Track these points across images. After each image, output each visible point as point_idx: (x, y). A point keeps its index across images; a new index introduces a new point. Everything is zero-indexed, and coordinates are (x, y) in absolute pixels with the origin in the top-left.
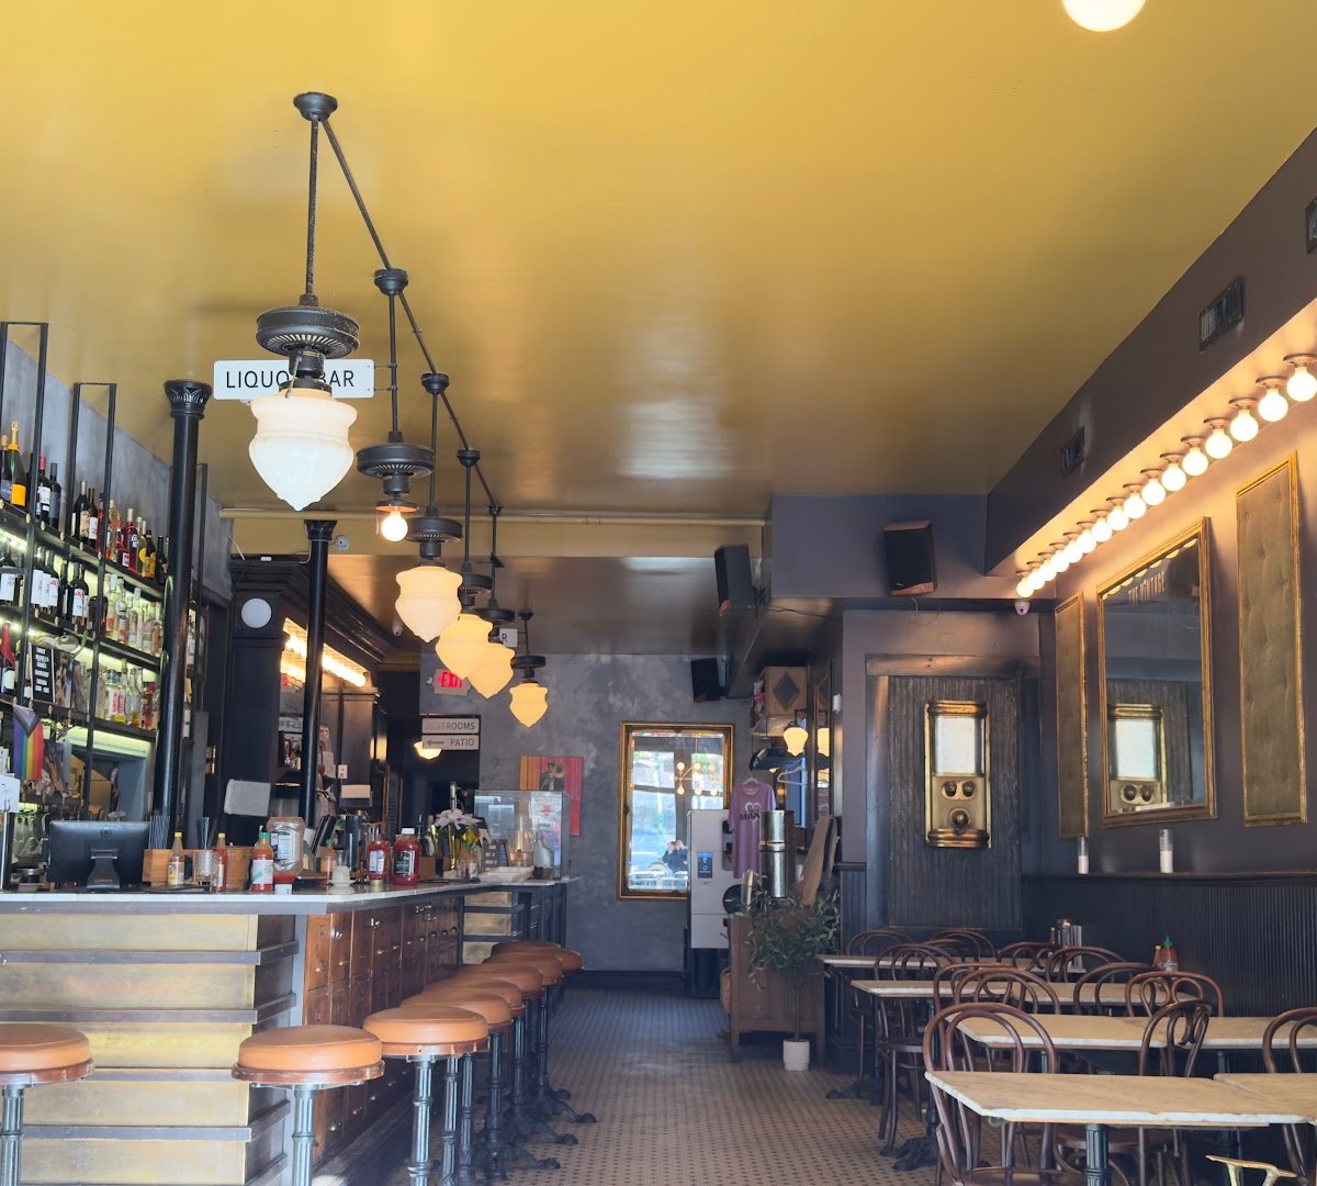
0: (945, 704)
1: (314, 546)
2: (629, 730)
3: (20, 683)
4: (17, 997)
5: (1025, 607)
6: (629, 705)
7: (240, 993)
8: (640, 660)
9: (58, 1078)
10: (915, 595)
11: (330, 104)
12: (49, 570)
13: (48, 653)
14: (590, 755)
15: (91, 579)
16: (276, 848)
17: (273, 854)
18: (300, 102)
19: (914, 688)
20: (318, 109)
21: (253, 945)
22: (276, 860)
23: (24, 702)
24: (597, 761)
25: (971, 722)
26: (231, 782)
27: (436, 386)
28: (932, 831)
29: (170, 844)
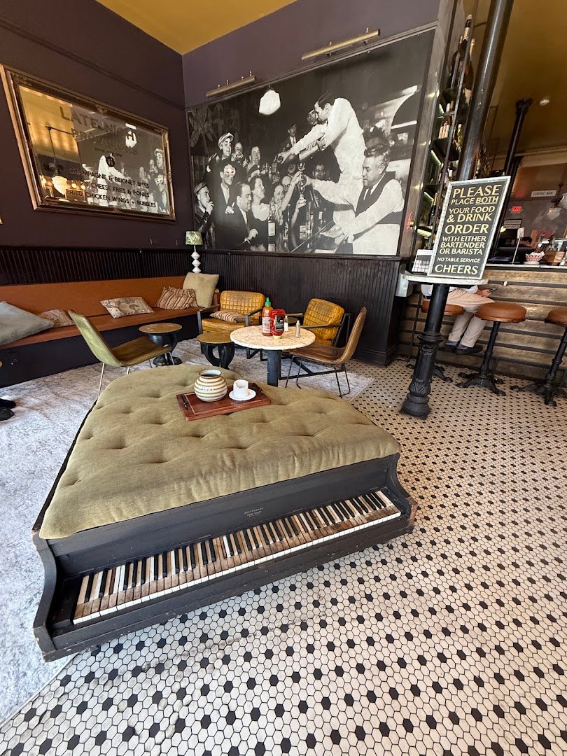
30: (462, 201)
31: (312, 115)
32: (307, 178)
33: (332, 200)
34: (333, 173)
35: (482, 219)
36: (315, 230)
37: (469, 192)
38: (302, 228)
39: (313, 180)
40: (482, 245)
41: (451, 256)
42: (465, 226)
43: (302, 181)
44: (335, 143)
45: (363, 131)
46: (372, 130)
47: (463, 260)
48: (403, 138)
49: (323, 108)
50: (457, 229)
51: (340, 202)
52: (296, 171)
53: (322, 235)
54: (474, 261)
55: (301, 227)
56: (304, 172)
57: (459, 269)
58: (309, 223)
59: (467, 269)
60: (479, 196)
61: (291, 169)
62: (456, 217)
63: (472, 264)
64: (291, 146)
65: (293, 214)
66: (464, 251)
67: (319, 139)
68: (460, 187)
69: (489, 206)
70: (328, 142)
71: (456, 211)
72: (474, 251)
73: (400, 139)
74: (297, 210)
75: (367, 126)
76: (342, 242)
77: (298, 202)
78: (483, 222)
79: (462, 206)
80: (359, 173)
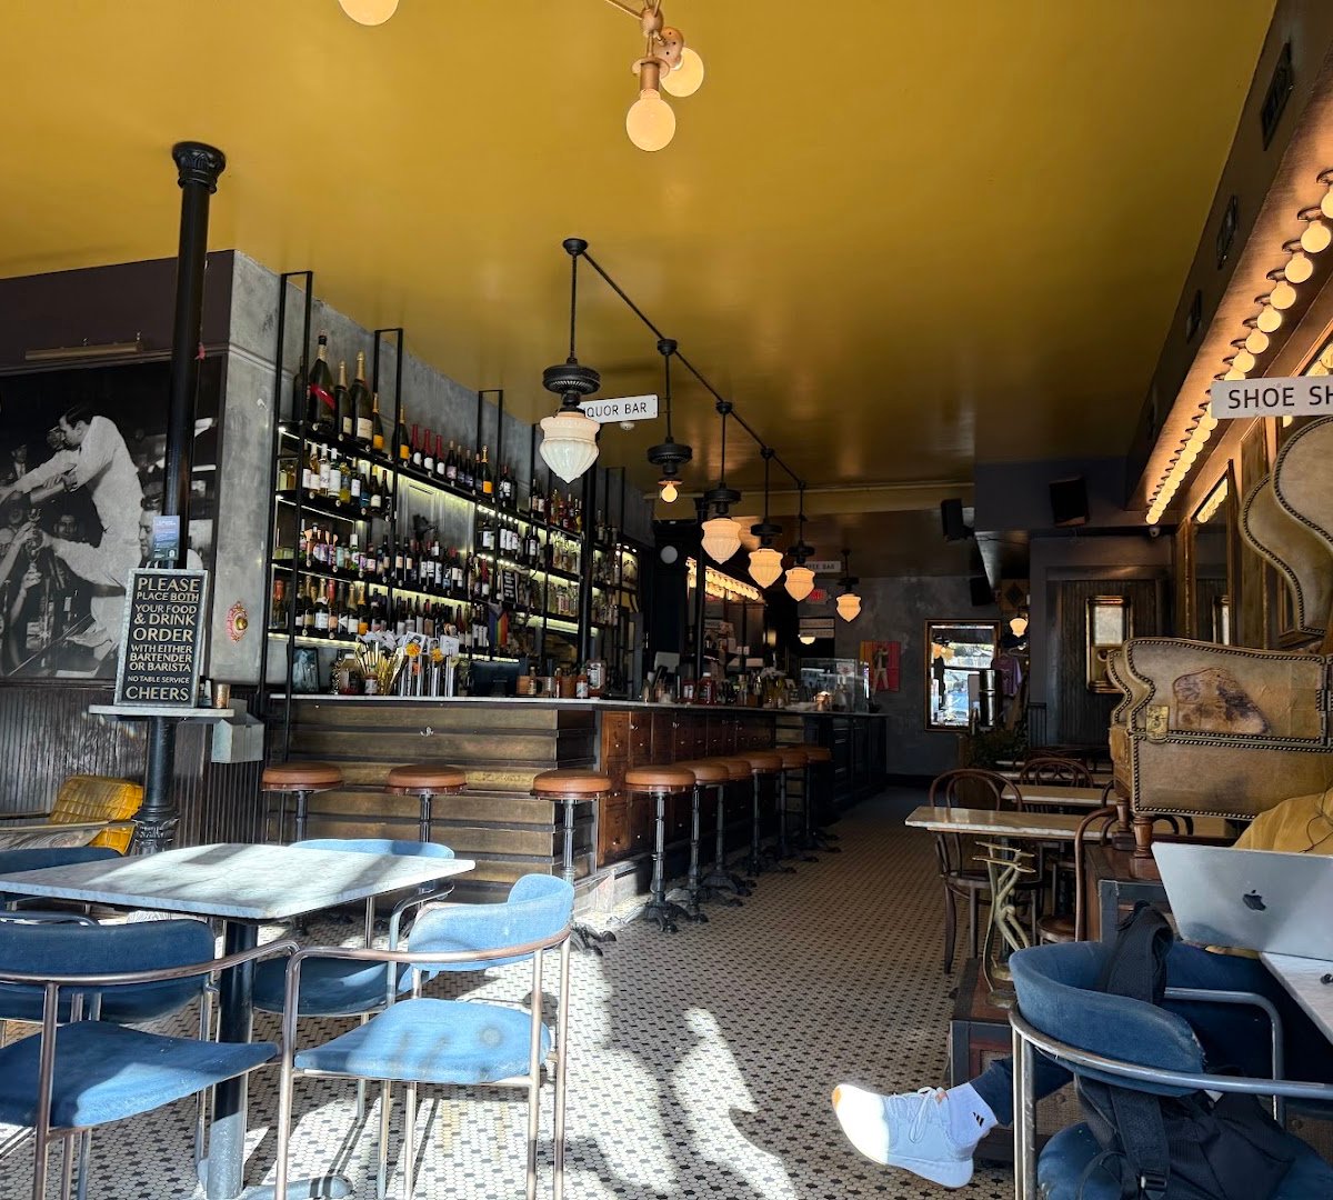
0: (1100, 598)
1: (699, 513)
2: (930, 624)
3: (494, 591)
4: (440, 752)
5: (1156, 530)
6: (930, 608)
7: (549, 752)
8: (936, 580)
9: (443, 792)
10: (1073, 526)
11: (583, 245)
12: (515, 529)
13: (513, 575)
14: (905, 641)
15: (542, 533)
16: (589, 677)
17: (588, 680)
18: (566, 244)
19: (1081, 588)
20: (577, 248)
21: (555, 726)
22: (590, 684)
23: (497, 602)
24: (908, 644)
25: (1120, 610)
26: (658, 653)
27: (724, 410)
28: (1091, 682)
29: (529, 673)
30: (151, 595)
31: (54, 434)
32: (45, 536)
33: (89, 577)
34: (90, 529)
35: (183, 623)
36: (56, 631)
37: (160, 584)
38: (32, 628)
39: (55, 540)
40: (189, 658)
41: (147, 673)
42: (162, 630)
43: (36, 540)
44: (94, 482)
45: (137, 470)
46: (151, 469)
47: (165, 680)
48: (199, 488)
49: (73, 426)
50: (152, 634)
51: (105, 581)
52: (24, 521)
53: (69, 642)
54: (180, 680)
55: (30, 624)
56: (38, 525)
57: (162, 693)
58: (46, 618)
59: (174, 693)
60: (173, 590)
61: (15, 517)
62: (146, 616)
63: (179, 686)
64: (16, 479)
65: (15, 599)
66: (164, 666)
67: (67, 473)
68: (147, 576)
69: (188, 605)
70: (82, 479)
71: (146, 608)
72: (178, 667)
73: (194, 488)
74: (23, 592)
75: (143, 463)
76: (107, 656)
77: (26, 576)
78: (185, 627)
79: (154, 603)
80: (134, 534)
